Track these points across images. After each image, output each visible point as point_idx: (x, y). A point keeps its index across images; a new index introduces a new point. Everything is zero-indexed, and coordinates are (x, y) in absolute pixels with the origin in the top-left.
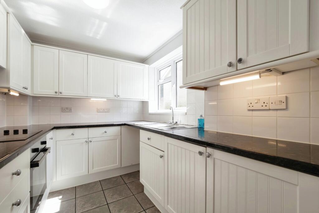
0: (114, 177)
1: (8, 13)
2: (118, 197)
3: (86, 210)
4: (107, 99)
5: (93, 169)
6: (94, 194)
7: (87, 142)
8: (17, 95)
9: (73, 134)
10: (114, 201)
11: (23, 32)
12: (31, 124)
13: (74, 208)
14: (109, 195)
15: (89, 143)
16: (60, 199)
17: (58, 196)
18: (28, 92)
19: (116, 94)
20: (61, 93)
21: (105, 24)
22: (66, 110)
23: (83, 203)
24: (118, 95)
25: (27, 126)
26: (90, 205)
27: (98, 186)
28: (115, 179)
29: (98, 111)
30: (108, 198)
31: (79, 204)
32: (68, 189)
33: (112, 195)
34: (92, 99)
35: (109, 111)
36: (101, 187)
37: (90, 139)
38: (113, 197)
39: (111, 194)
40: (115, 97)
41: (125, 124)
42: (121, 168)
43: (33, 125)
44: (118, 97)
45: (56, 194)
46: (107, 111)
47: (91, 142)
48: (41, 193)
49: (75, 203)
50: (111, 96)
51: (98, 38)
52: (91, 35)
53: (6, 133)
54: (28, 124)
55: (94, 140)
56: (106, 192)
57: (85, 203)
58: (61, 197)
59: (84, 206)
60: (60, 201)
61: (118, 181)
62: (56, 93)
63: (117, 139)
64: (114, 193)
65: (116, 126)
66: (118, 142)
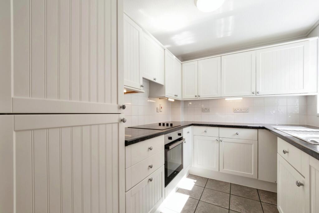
0: (248, 187)
1: (165, 50)
2: (243, 210)
3: (208, 202)
4: (243, 98)
5: (223, 168)
6: (221, 193)
7: (217, 141)
8: (173, 100)
9: (205, 132)
10: (238, 211)
11: (175, 57)
12: (183, 120)
13: (201, 195)
14: (235, 202)
15: (220, 142)
16: (195, 182)
17: (194, 179)
18: (179, 98)
19: (254, 90)
20: (199, 96)
21: (231, 18)
22: (206, 110)
23: (208, 195)
24: (257, 91)
25: (180, 122)
26: (213, 200)
27: (227, 188)
28: (249, 190)
29: (235, 111)
30: (232, 204)
31: (205, 194)
32: (202, 178)
33: (238, 205)
34: (226, 99)
35: (247, 111)
36: (230, 190)
37: (220, 139)
38: (238, 206)
39: (237, 202)
40: (253, 95)
41: (263, 128)
42: (257, 180)
43: (185, 121)
44: (257, 94)
45: (193, 177)
46: (245, 111)
47: (221, 141)
48: (176, 170)
49: (203, 191)
50: (248, 93)
51: (229, 35)
52: (222, 36)
53: (160, 124)
54: (181, 121)
55: (224, 140)
56: (233, 198)
57: (210, 196)
58: (195, 181)
59: (208, 198)
60: (194, 184)
61: (252, 193)
62: (196, 96)
63: (252, 144)
64: (241, 203)
65: (251, 128)
66: (253, 147)
